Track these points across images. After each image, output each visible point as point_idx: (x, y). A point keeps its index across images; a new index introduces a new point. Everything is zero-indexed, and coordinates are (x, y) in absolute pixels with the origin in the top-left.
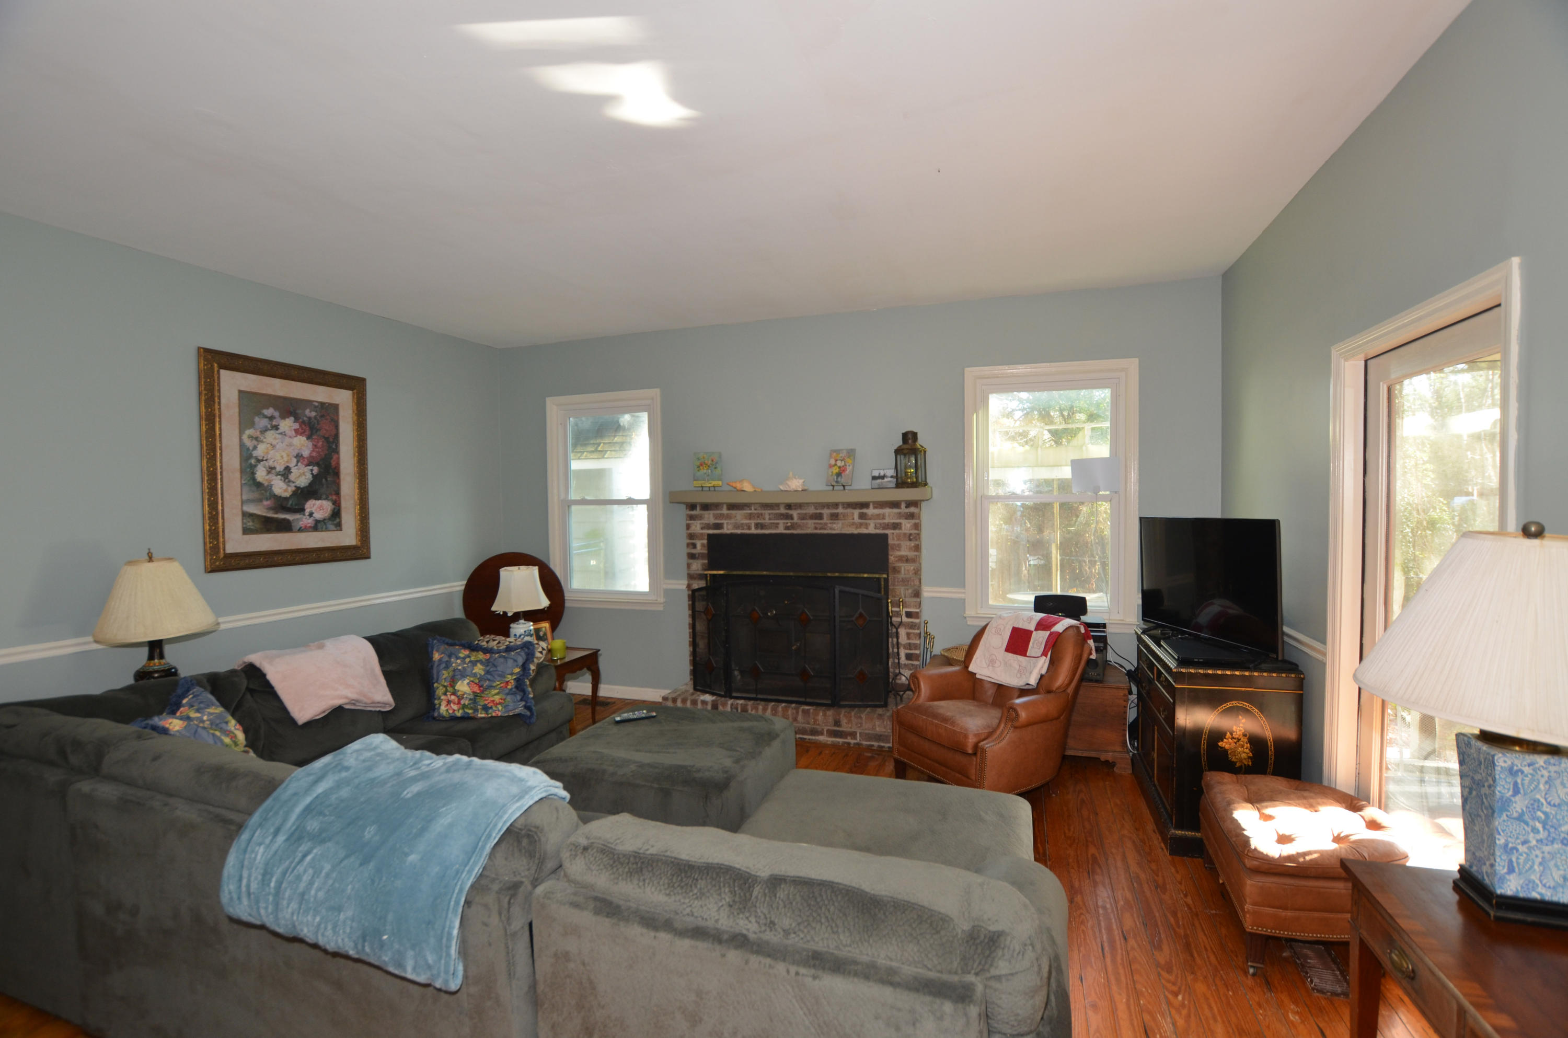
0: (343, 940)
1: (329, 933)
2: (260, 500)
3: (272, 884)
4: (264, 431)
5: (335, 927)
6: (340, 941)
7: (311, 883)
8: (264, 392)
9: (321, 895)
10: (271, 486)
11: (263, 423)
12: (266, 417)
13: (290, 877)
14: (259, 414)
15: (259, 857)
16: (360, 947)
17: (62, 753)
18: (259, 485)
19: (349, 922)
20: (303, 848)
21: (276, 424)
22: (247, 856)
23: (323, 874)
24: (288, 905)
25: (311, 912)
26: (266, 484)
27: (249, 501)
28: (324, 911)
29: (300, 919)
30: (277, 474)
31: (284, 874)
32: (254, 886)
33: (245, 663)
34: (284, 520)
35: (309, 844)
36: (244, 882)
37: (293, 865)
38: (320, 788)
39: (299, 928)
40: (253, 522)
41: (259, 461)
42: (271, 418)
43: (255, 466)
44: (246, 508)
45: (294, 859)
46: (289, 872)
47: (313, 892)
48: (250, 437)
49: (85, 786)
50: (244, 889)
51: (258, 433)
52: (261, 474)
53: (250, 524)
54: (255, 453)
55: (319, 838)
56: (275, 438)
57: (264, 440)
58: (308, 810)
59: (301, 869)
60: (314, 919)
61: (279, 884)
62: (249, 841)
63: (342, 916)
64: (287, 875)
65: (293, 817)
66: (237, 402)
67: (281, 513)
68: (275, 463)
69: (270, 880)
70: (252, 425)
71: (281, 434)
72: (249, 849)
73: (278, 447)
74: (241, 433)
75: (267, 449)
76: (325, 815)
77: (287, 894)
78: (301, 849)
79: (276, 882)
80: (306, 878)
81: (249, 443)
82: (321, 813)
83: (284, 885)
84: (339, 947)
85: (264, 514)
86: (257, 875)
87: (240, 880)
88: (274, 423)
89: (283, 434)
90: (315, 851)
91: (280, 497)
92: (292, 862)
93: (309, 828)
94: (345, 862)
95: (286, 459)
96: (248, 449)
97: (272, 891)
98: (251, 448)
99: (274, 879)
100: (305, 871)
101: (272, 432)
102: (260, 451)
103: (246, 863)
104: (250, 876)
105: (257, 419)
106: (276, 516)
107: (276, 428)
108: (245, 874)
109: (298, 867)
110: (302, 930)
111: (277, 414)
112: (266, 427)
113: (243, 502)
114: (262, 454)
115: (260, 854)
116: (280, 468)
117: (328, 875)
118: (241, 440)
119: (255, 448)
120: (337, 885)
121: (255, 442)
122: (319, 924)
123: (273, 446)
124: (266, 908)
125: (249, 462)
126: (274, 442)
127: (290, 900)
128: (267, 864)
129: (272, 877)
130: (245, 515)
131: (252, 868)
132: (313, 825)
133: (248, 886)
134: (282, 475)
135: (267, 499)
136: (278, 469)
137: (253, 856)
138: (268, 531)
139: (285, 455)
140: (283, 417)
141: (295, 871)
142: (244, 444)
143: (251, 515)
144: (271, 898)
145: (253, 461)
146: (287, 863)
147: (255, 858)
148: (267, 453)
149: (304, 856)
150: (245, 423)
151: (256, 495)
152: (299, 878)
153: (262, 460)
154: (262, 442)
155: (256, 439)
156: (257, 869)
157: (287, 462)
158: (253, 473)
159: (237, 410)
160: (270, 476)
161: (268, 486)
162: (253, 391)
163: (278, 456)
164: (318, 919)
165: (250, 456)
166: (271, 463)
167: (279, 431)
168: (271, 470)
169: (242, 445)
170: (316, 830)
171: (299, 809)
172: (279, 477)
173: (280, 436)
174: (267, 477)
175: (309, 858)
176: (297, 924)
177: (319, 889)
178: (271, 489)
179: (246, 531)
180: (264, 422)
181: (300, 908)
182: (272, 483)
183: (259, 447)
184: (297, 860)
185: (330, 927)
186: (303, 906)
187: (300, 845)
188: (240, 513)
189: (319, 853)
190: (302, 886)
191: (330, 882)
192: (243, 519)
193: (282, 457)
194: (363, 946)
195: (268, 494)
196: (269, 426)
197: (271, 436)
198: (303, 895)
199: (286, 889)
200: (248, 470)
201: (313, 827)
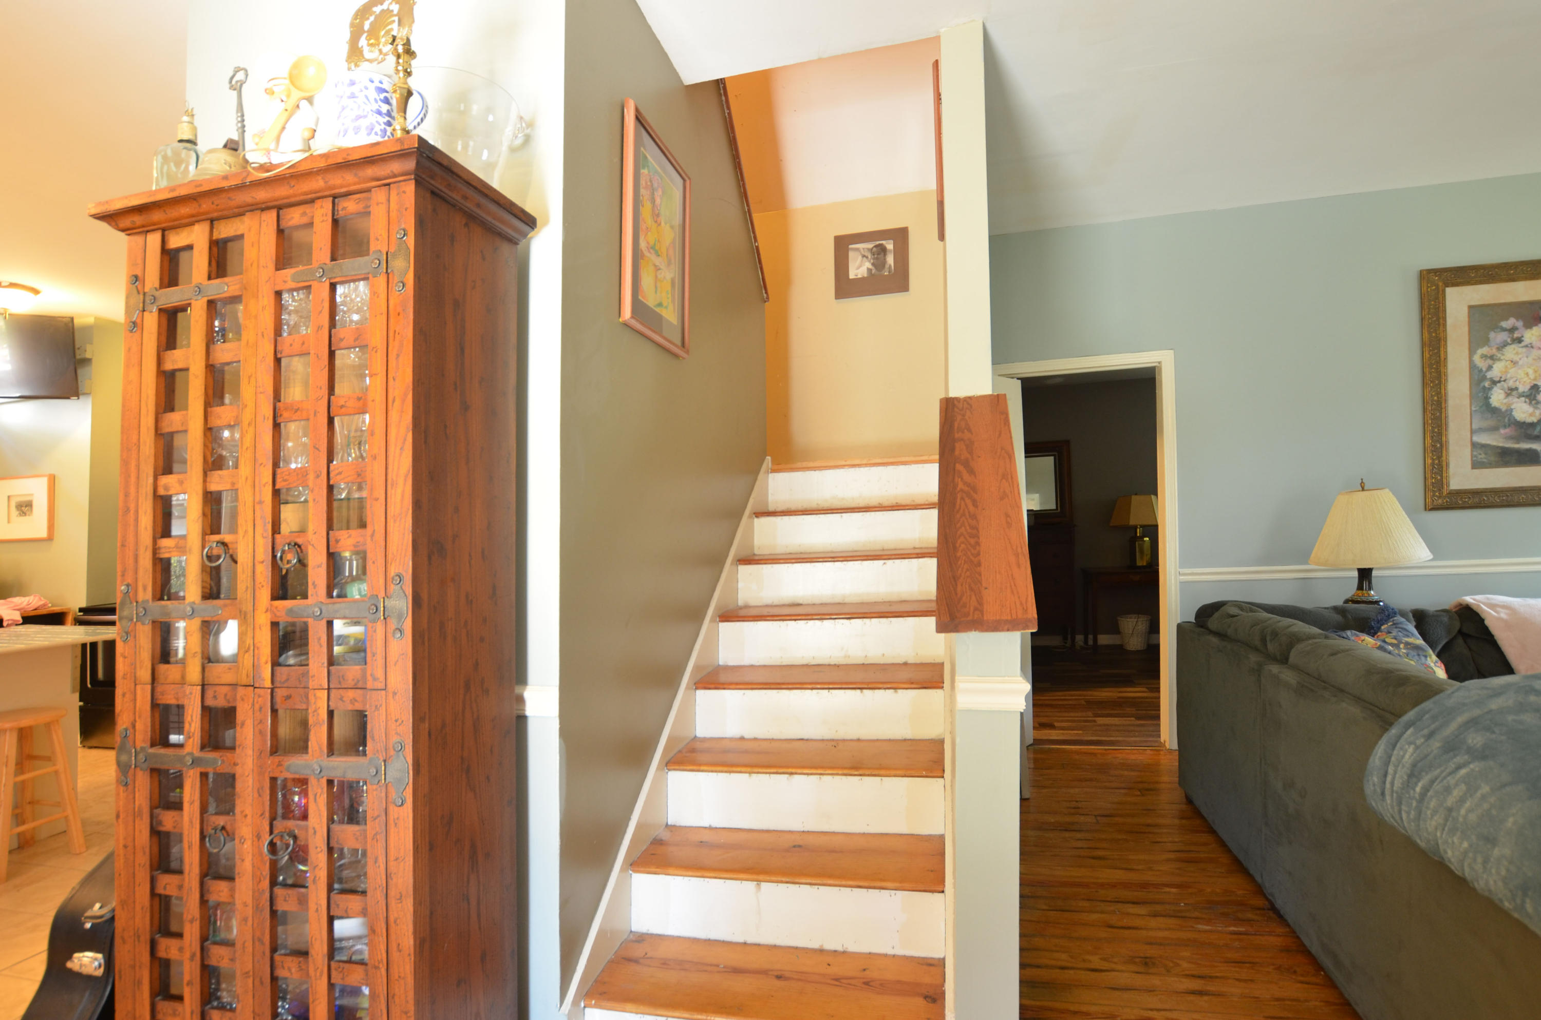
0: (1495, 882)
1: (1478, 867)
2: (1495, 429)
3: (1418, 789)
4: (1505, 345)
5: (1486, 861)
6: (1491, 882)
7: (1462, 801)
8: (1502, 301)
9: (1473, 817)
10: (1511, 410)
11: (1499, 337)
12: (1504, 330)
13: (1437, 786)
14: (1496, 327)
15: (1407, 756)
16: (1518, 901)
17: (1264, 641)
18: (1494, 411)
19: (1505, 863)
20: (1459, 760)
21: (1519, 335)
22: (1395, 752)
23: (1478, 794)
24: (1432, 816)
25: (1459, 834)
26: (1504, 408)
27: (1481, 430)
28: (1474, 838)
29: (1444, 836)
30: (1521, 396)
31: (1432, 782)
32: (1398, 784)
33: (1461, 605)
34: (1530, 450)
35: (1466, 757)
36: (1389, 778)
37: (1444, 774)
38: (1494, 704)
39: (1442, 847)
40: (1486, 454)
41: (1494, 383)
42: (1512, 330)
43: (1490, 389)
44: (1477, 439)
45: (1446, 768)
46: (1438, 781)
47: (1463, 812)
48: (1484, 357)
49: (1275, 669)
50: (1388, 785)
51: (1494, 351)
52: (1497, 398)
53: (1482, 457)
54: (1489, 375)
55: (1481, 755)
56: (1517, 353)
57: (1502, 358)
58: (1473, 723)
59: (1451, 780)
60: (1461, 843)
61: (1426, 790)
62: (1399, 737)
63: (1496, 852)
64: (1435, 784)
65: (1453, 726)
66: (1467, 319)
67: (1523, 442)
68: (1518, 383)
69: (1416, 784)
70: (1486, 342)
71: (1526, 346)
72: (1398, 745)
73: (1521, 363)
74: (1472, 352)
75: (1506, 367)
76: (1493, 732)
77: (1433, 804)
78: (1455, 760)
79: (1422, 788)
80: (1456, 793)
81: (1481, 364)
82: (1488, 729)
83: (1429, 794)
84: (1490, 891)
85: (1501, 445)
86: (1402, 773)
87: (1385, 775)
88: (1516, 335)
89: (1530, 346)
90: (1472, 766)
91: (1524, 423)
92: (1442, 772)
93: (1470, 741)
94: (1508, 789)
95: (1532, 376)
96: (1481, 371)
97: (1417, 796)
98: (1484, 369)
99: (1420, 784)
100: (1456, 785)
101: (1513, 346)
102: (1497, 371)
103: (1393, 759)
104: (1395, 773)
105: (1492, 335)
106: (1516, 446)
107: (1519, 340)
108: (1391, 770)
109: (1449, 778)
110: (1446, 852)
111: (1519, 324)
112: (1506, 341)
113: (1473, 432)
114: (1499, 375)
115: (1407, 754)
116: (1524, 388)
117: (1484, 797)
118: (1471, 361)
119: (1490, 368)
120: (1494, 812)
121: (1489, 362)
122: (1465, 853)
123: (1514, 363)
124: (1408, 813)
125: (1482, 385)
126: (1516, 358)
127: (1435, 812)
128: (1414, 765)
129: (1419, 781)
130: (1474, 445)
131: (1398, 766)
132: (1476, 739)
133: (1392, 784)
134: (1527, 396)
135: (1505, 427)
136: (1521, 390)
137: (1401, 753)
138: (1506, 464)
139: (1530, 371)
140: (1528, 325)
141: (1445, 781)
142: (1475, 366)
143: (1483, 446)
144: (1414, 804)
145: (1487, 384)
146: (1438, 771)
147: (1403, 757)
148: (1506, 372)
149: (1459, 767)
150: (1477, 339)
151: (1491, 423)
152: (1448, 790)
153: (1499, 382)
154: (1499, 360)
155: (1492, 358)
156: (1403, 766)
157: (1535, 379)
158: (1487, 398)
159: (1466, 329)
160: (1510, 398)
161: (1506, 411)
162: (1487, 303)
163: (1521, 374)
164: (1465, 845)
165: (1484, 378)
166: (1511, 383)
167: (1523, 344)
168: (1511, 391)
169: (1472, 366)
170: (1478, 746)
171: (1460, 719)
172: (1523, 399)
173: (1524, 350)
174: (1505, 401)
175: (1463, 772)
176: (1440, 842)
177: (1470, 811)
178: (1511, 414)
179: (1476, 465)
180: (1503, 337)
181: (1445, 825)
182: (1512, 407)
183: (1495, 366)
184: (1448, 771)
185: (1480, 859)
186: (1448, 824)
187: (1455, 756)
188: (1469, 445)
189: (1477, 769)
190: (1450, 802)
191: (1486, 806)
192: (1472, 451)
193: (1527, 374)
194: (1523, 902)
195: (1506, 420)
196: (1509, 340)
197: (1511, 352)
198: (1450, 810)
199: (1432, 797)
200: (1480, 395)
201: (1475, 742)
